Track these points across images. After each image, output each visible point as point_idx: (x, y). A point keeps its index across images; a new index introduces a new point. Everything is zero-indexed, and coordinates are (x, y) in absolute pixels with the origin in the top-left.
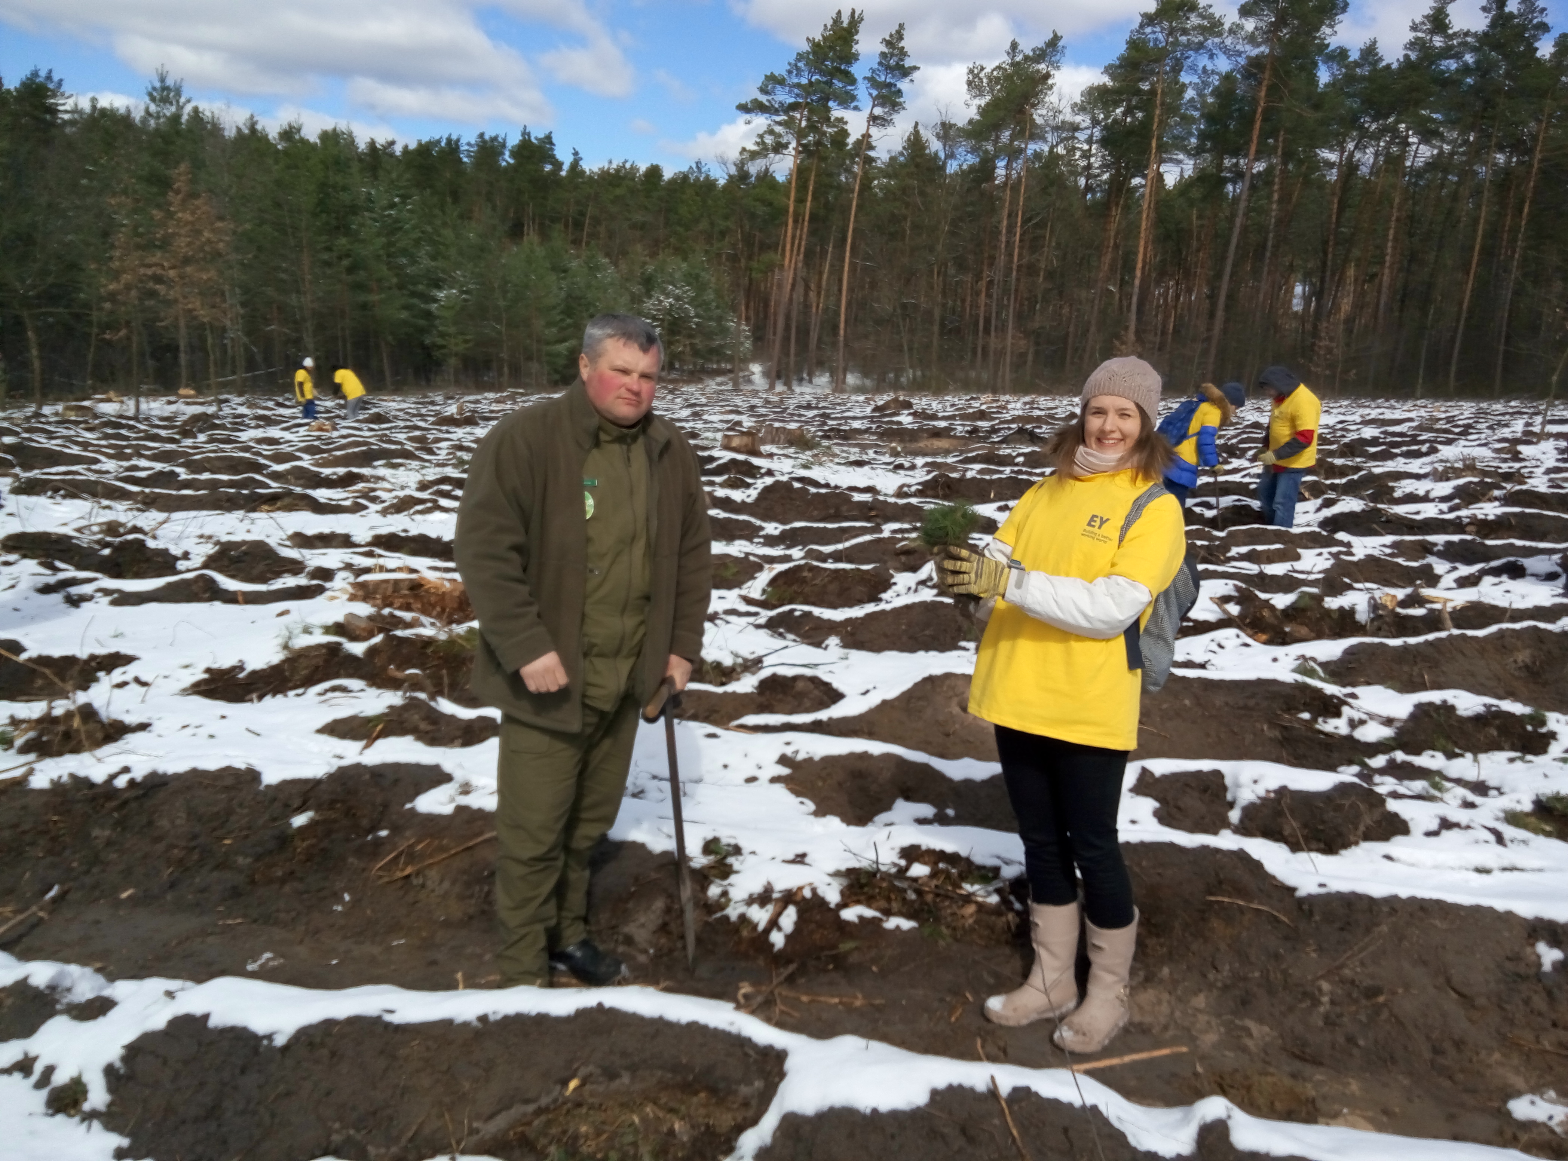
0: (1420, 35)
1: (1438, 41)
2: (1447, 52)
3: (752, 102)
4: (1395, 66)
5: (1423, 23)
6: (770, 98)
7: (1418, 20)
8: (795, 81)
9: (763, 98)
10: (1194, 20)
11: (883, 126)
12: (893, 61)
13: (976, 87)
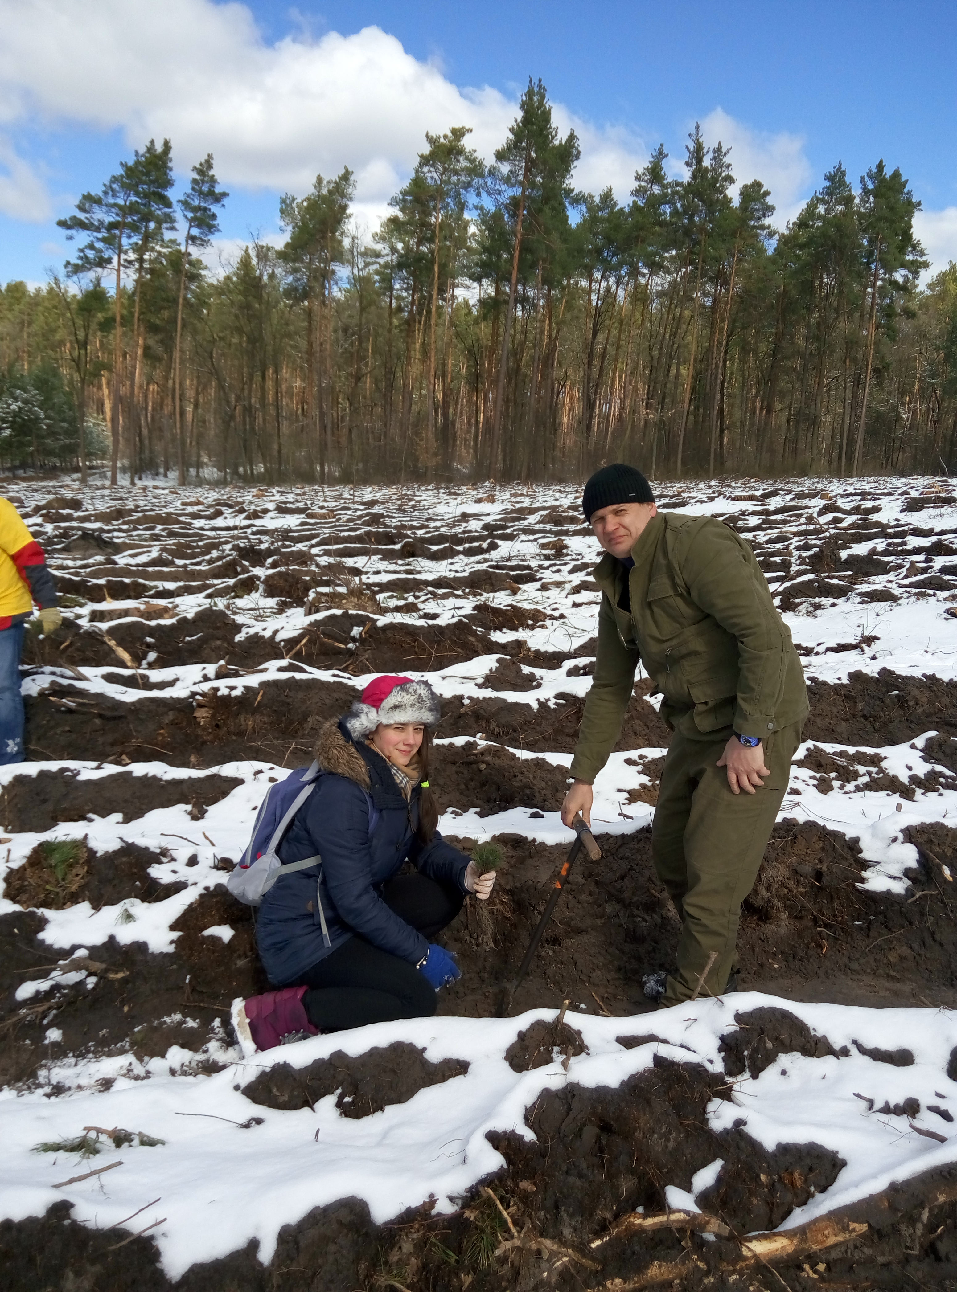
0: (643, 184)
1: (656, 190)
2: (663, 199)
3: (71, 219)
4: (627, 209)
5: (644, 174)
6: (88, 215)
7: (641, 171)
8: (111, 201)
9: (82, 216)
10: (463, 163)
11: (203, 245)
12: (205, 188)
13: (289, 214)
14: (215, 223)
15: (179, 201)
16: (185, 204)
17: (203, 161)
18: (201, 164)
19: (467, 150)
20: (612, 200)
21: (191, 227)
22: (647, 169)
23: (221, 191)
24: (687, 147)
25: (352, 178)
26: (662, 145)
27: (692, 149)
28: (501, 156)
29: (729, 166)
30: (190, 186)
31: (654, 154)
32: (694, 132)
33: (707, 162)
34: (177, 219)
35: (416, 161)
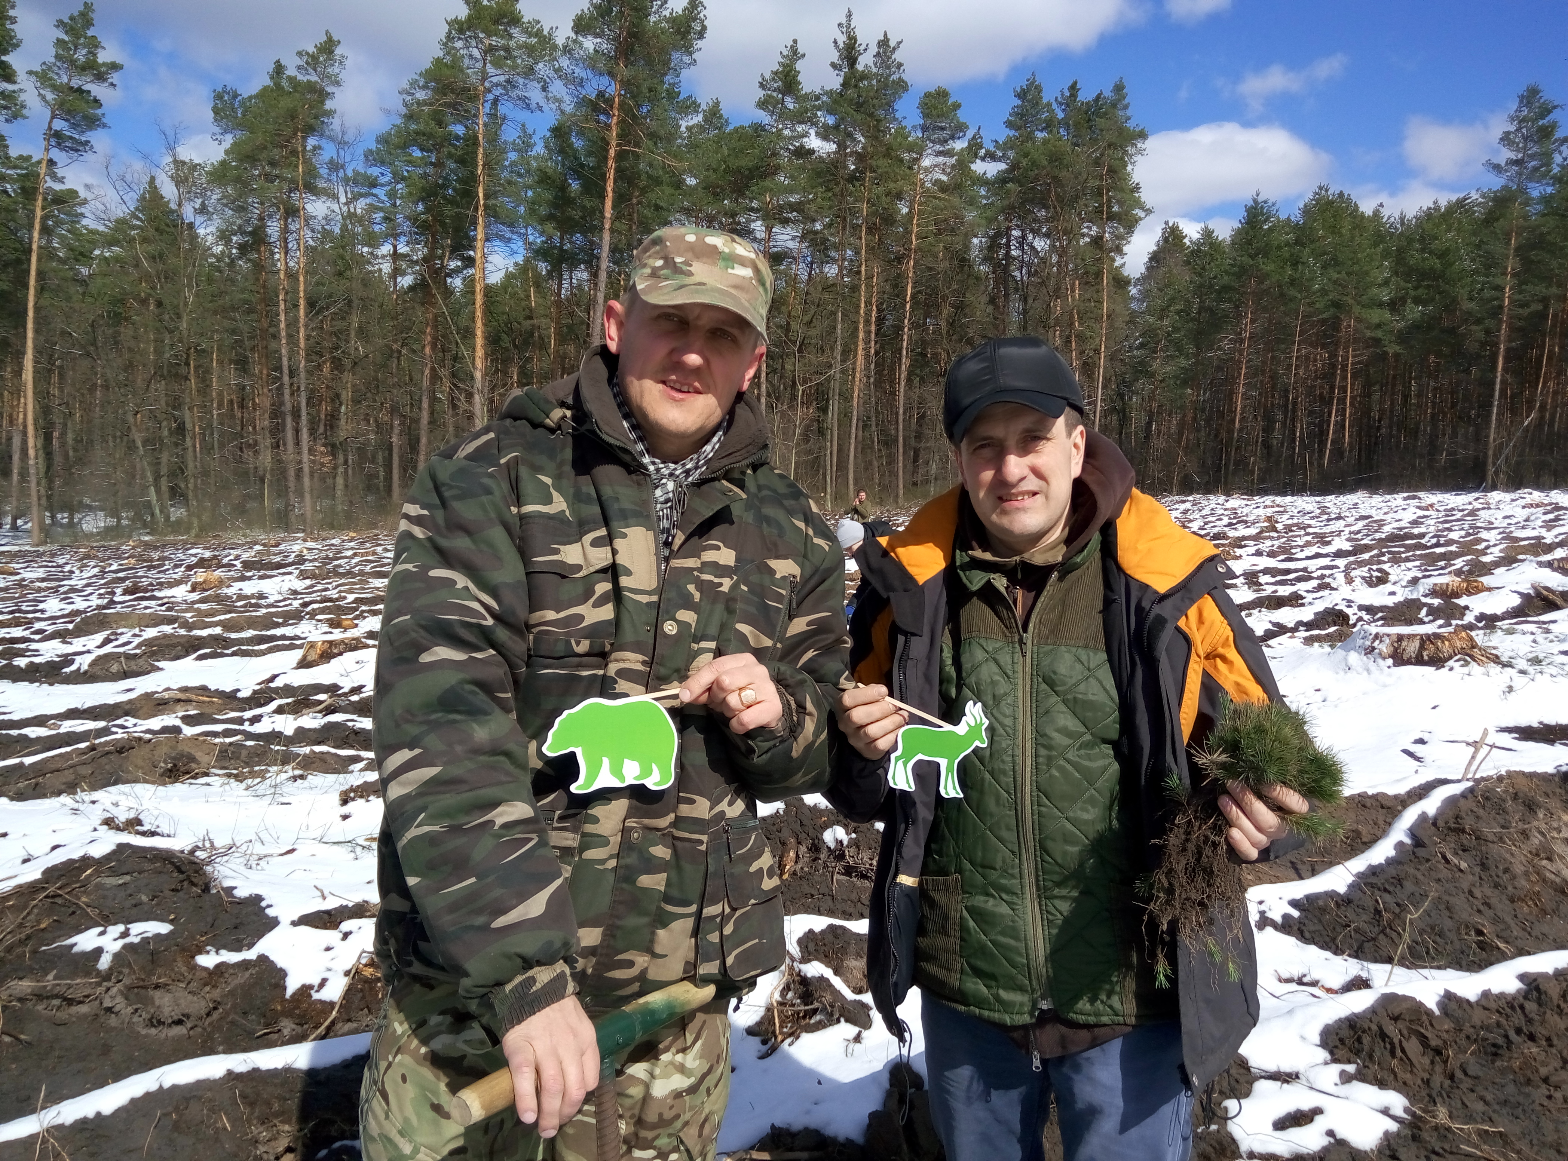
0: (771, 93)
1: (790, 102)
4: (746, 129)
5: (772, 79)
7: (767, 76)
10: (519, 37)
11: (77, 150)
12: (81, 56)
13: (226, 117)
14: (99, 112)
15: (30, 73)
16: (43, 77)
17: (76, 14)
18: (72, 18)
19: (525, 20)
20: (721, 116)
21: (53, 117)
22: (776, 73)
23: (108, 60)
24: (835, 42)
25: (338, 51)
26: (795, 41)
27: (841, 45)
28: (581, 26)
29: (900, 65)
30: (53, 52)
31: (785, 53)
32: (844, 21)
33: (866, 61)
34: (28, 103)
35: (443, 29)
